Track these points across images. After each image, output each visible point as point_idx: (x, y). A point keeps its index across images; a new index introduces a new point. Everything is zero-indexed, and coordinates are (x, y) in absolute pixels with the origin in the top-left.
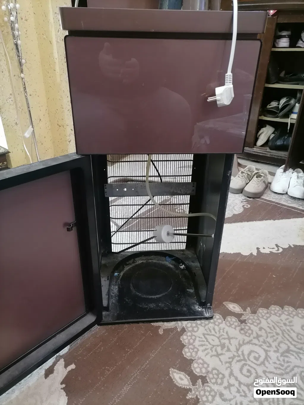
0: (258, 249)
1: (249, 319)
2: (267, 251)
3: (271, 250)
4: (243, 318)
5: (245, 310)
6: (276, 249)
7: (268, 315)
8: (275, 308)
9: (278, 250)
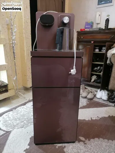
0: (91, 118)
1: (87, 143)
2: (94, 119)
3: (96, 118)
4: (85, 142)
5: (86, 140)
6: (97, 118)
7: (94, 141)
8: (96, 139)
9: (98, 118)
